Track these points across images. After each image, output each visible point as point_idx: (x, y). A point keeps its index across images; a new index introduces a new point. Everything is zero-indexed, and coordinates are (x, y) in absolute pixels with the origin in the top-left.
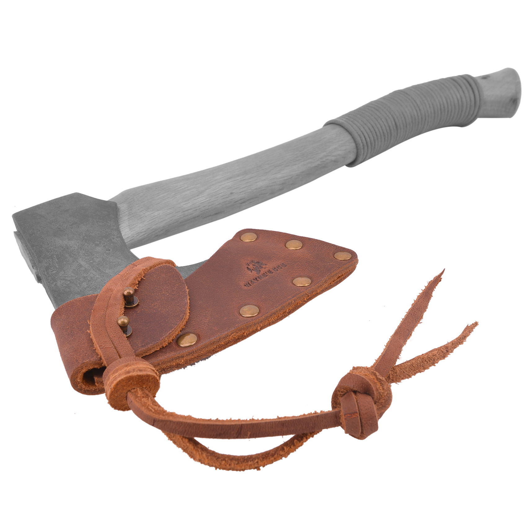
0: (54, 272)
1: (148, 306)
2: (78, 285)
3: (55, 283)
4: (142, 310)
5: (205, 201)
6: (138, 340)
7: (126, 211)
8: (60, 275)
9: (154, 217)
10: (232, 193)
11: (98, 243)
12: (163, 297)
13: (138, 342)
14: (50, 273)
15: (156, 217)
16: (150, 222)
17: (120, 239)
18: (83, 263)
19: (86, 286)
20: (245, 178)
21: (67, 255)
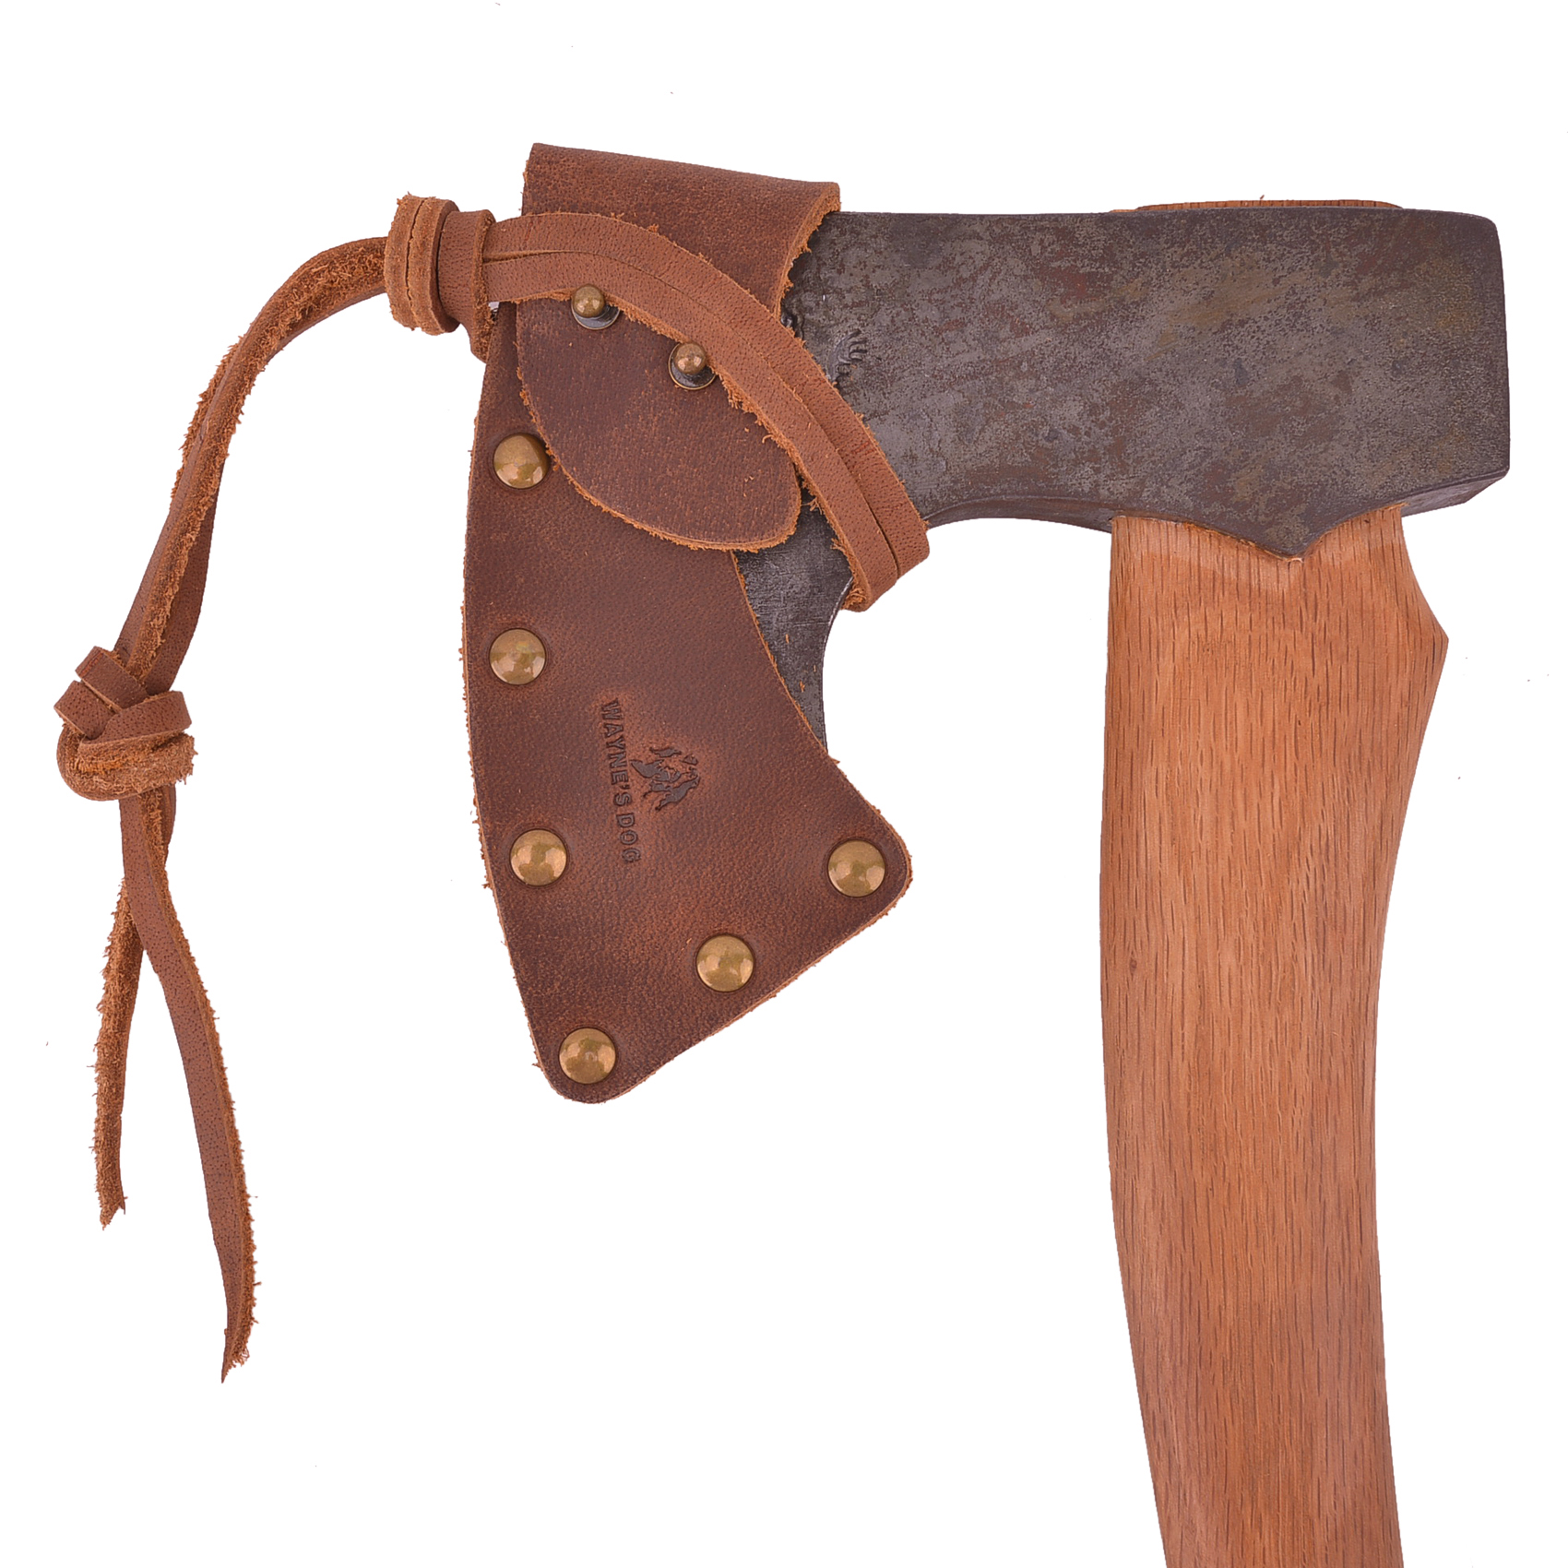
0: (1036, 249)
1: (655, 403)
2: (936, 296)
3: (987, 236)
4: (650, 385)
5: (1142, 852)
6: (551, 332)
7: (1244, 577)
8: (1011, 262)
9: (1154, 650)
10: (1133, 966)
11: (1102, 417)
12: (668, 458)
13: (546, 328)
14: (1039, 235)
15: (1154, 656)
16: (1145, 630)
17: (1087, 490)
18: (1029, 342)
19: (920, 314)
20: (1177, 1053)
21: (1092, 307)
